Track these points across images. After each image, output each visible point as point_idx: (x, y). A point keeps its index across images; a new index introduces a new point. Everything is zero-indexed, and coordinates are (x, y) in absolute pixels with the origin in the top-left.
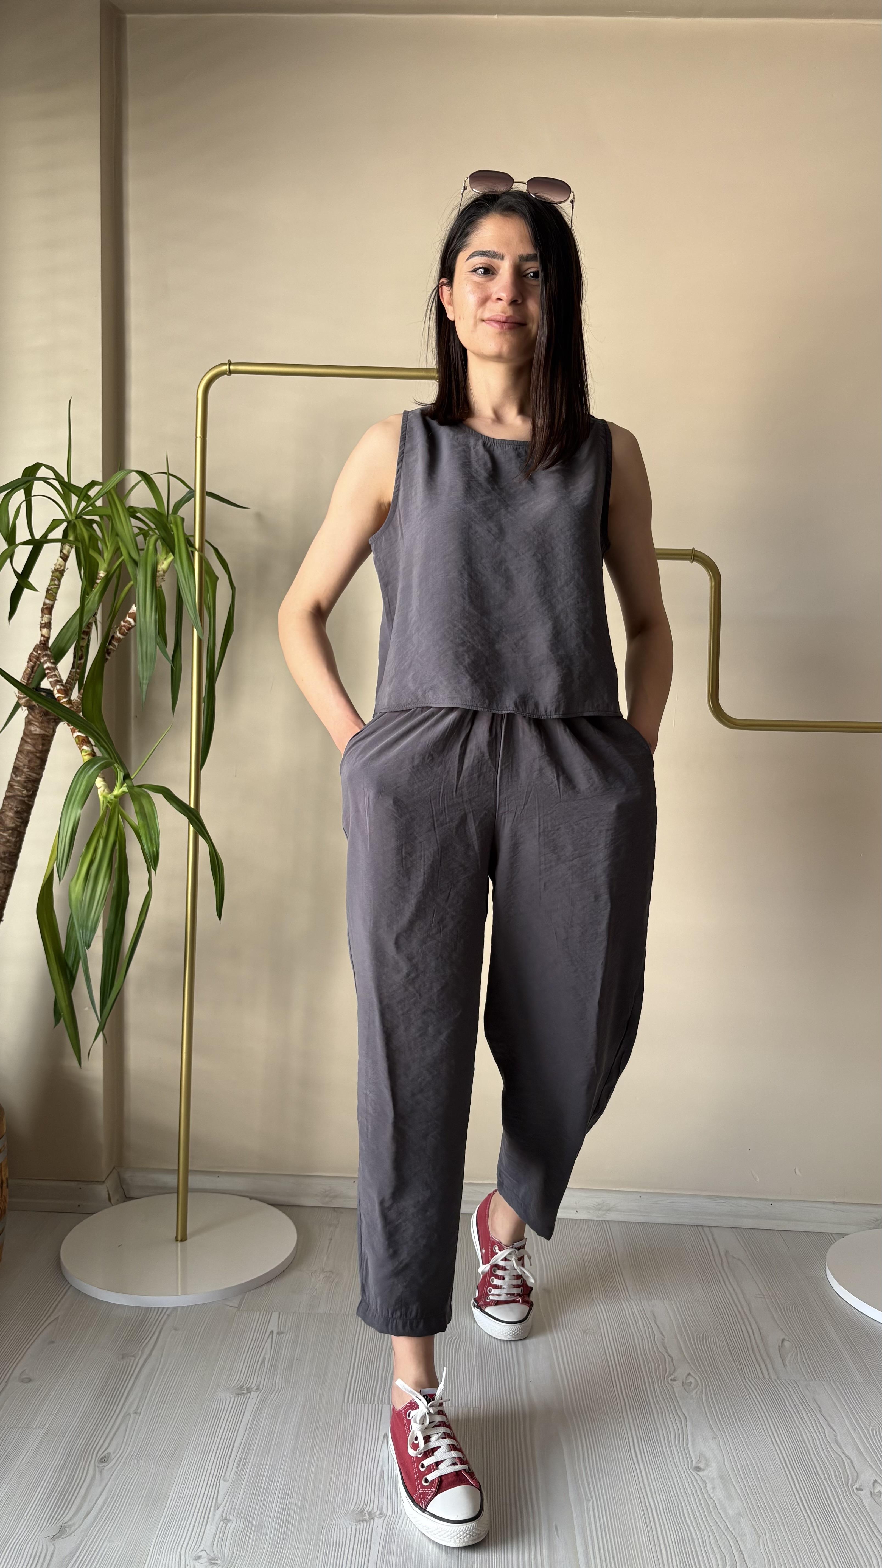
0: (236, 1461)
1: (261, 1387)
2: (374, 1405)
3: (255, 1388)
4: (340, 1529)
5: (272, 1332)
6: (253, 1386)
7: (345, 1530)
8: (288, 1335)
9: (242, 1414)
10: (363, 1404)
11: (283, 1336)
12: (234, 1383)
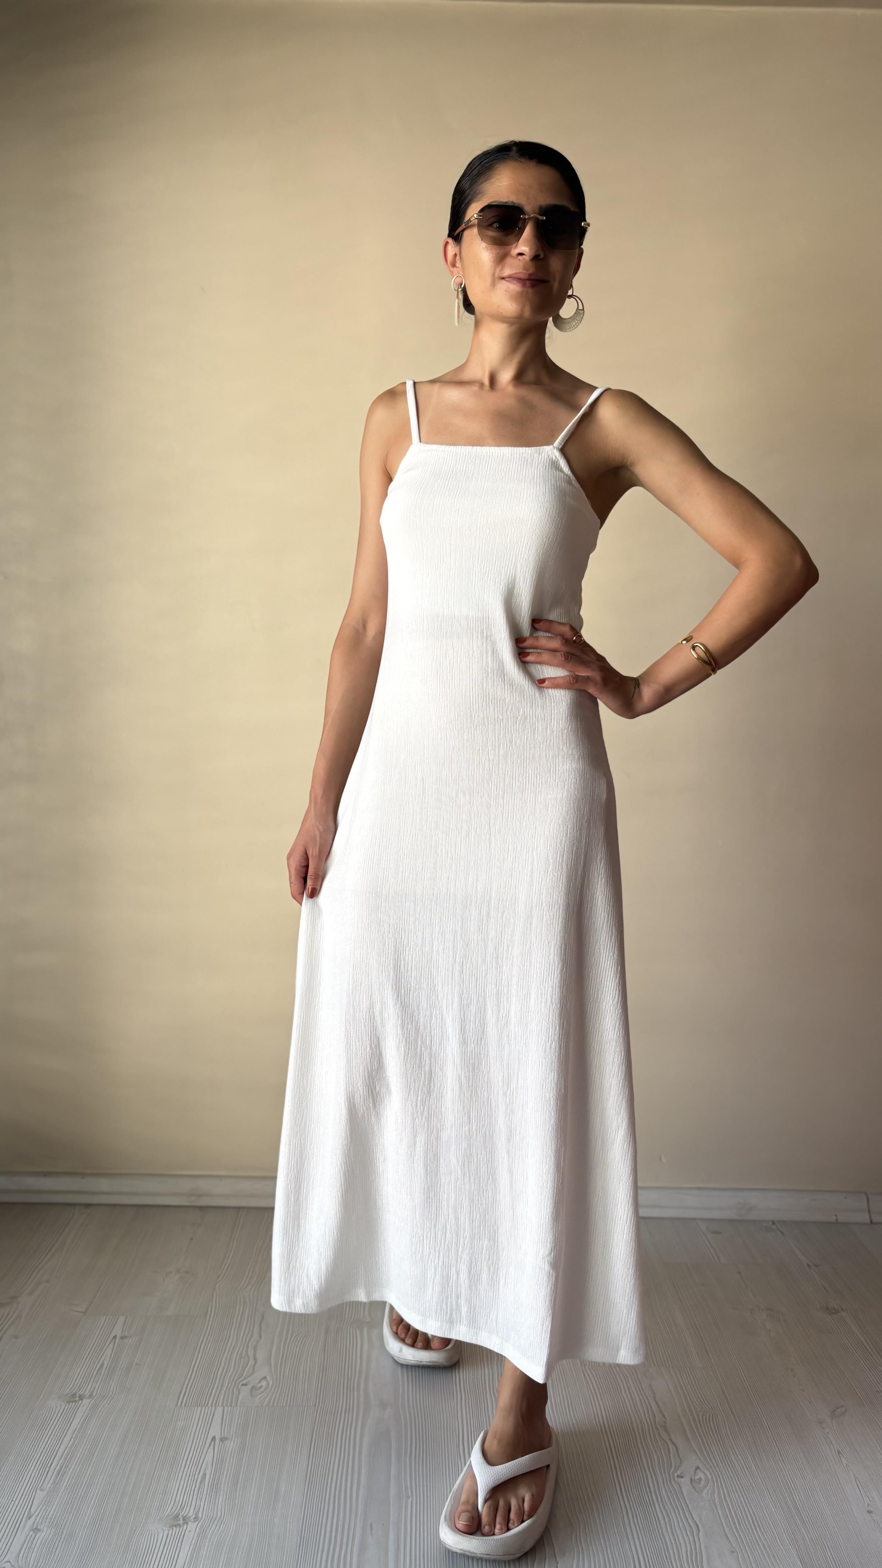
0: (57, 1470)
1: (94, 1394)
2: (207, 1408)
3: (89, 1395)
4: (151, 1536)
5: (115, 1337)
6: (87, 1392)
7: (156, 1535)
8: (131, 1340)
9: (70, 1422)
10: (196, 1408)
11: (125, 1340)
12: (67, 1391)
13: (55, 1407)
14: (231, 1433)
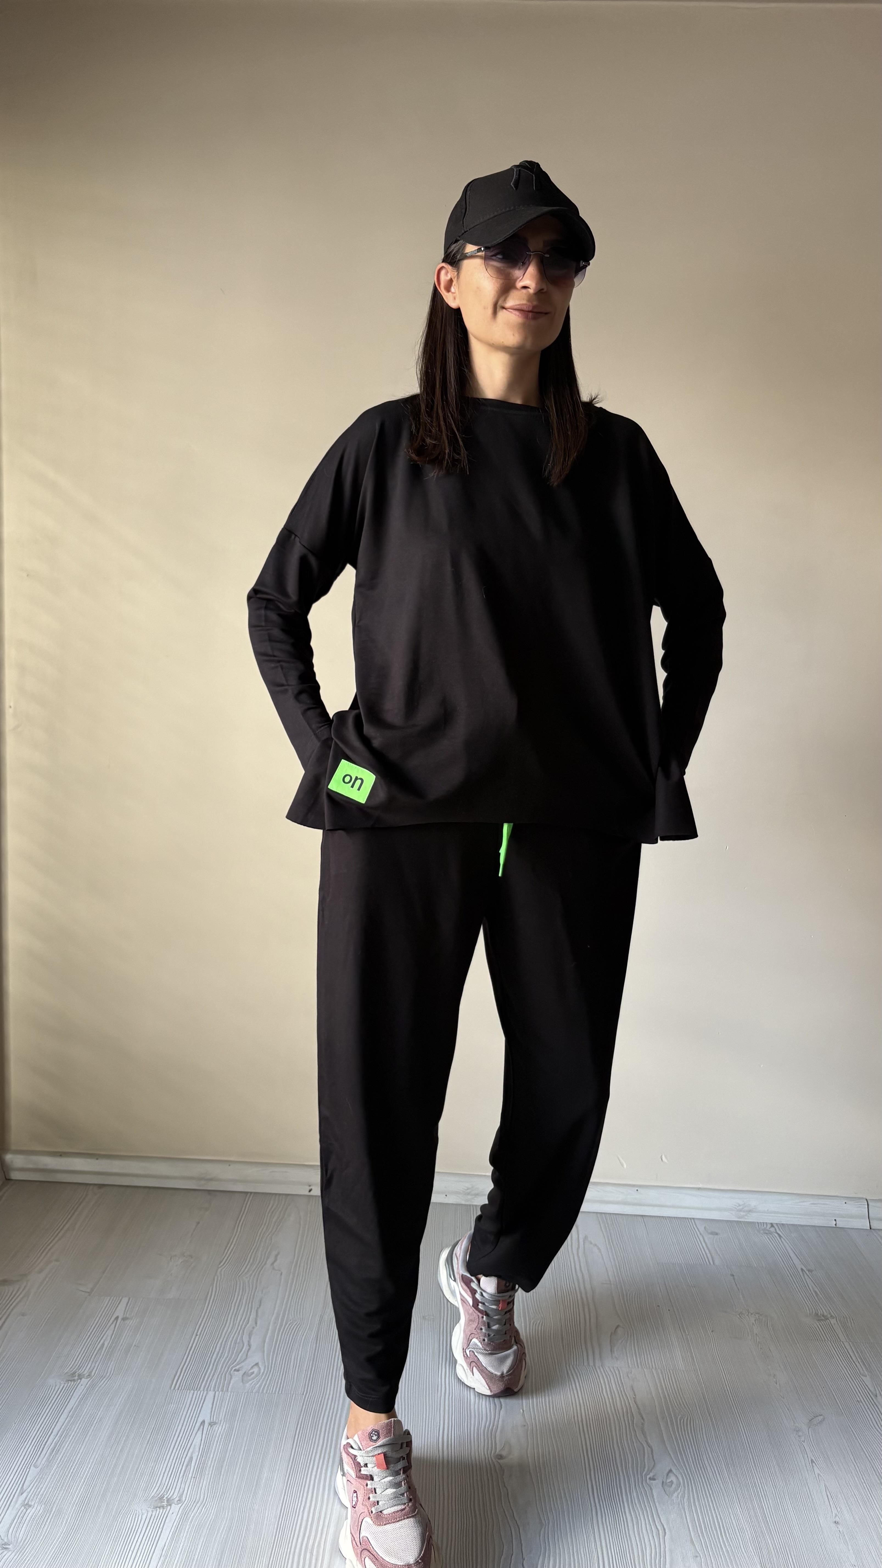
0: (51, 1447)
1: (93, 1374)
2: (199, 1392)
3: (87, 1374)
4: (136, 1516)
5: (117, 1318)
6: (86, 1371)
7: (140, 1515)
8: (132, 1321)
9: (68, 1400)
10: (188, 1391)
11: (127, 1322)
12: (68, 1369)
13: (54, 1384)
14: (220, 1418)
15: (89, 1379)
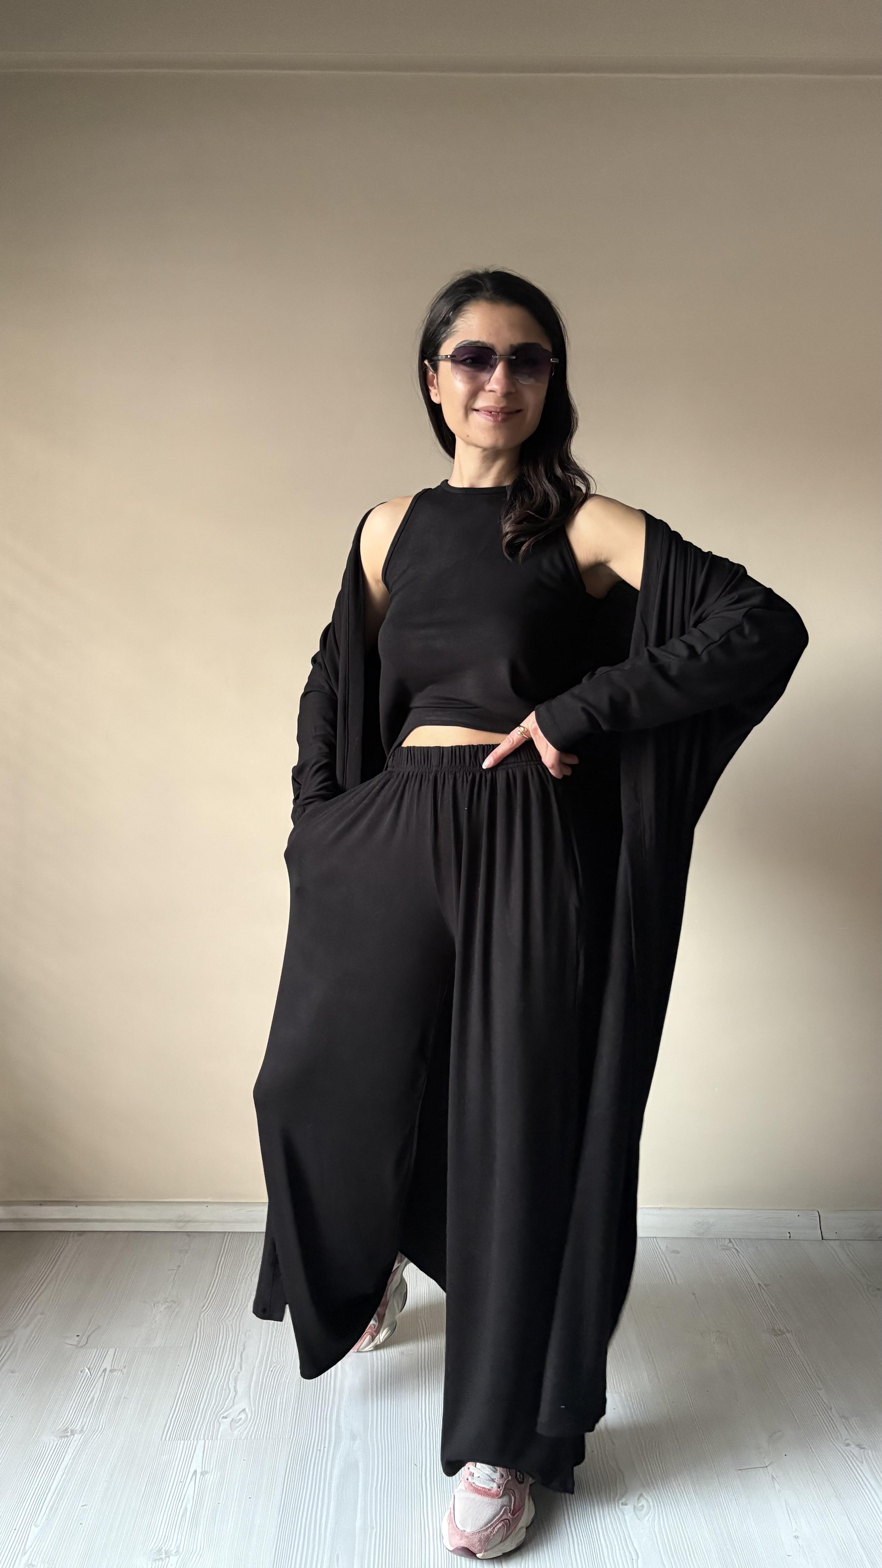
0: (50, 1505)
1: (85, 1428)
2: (189, 1441)
3: (80, 1430)
5: (106, 1369)
6: (78, 1427)
8: (120, 1372)
9: (63, 1457)
10: (179, 1441)
11: (115, 1374)
12: (60, 1426)
13: (48, 1441)
14: (211, 1467)
15: (82, 1434)
